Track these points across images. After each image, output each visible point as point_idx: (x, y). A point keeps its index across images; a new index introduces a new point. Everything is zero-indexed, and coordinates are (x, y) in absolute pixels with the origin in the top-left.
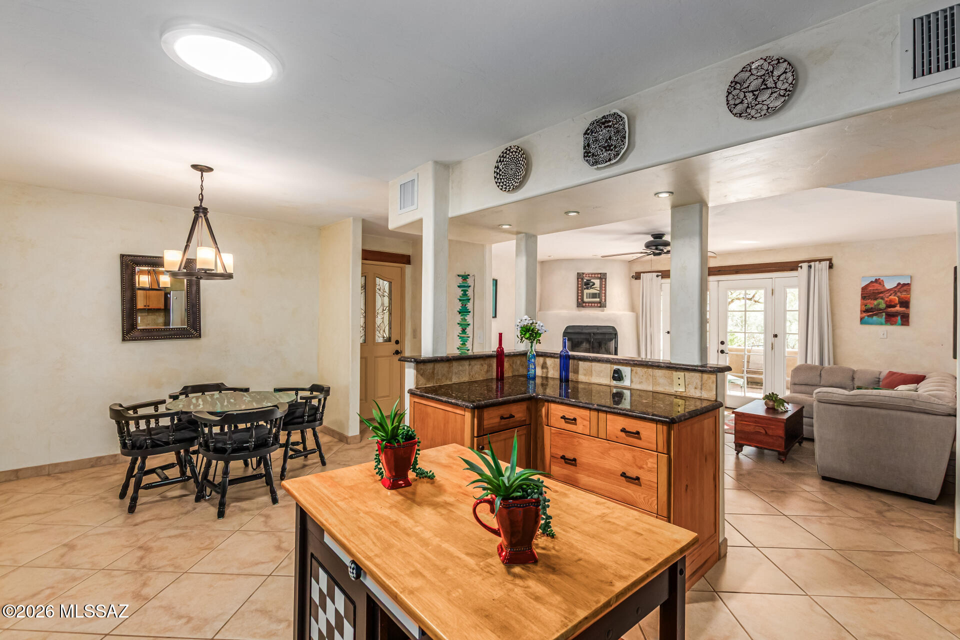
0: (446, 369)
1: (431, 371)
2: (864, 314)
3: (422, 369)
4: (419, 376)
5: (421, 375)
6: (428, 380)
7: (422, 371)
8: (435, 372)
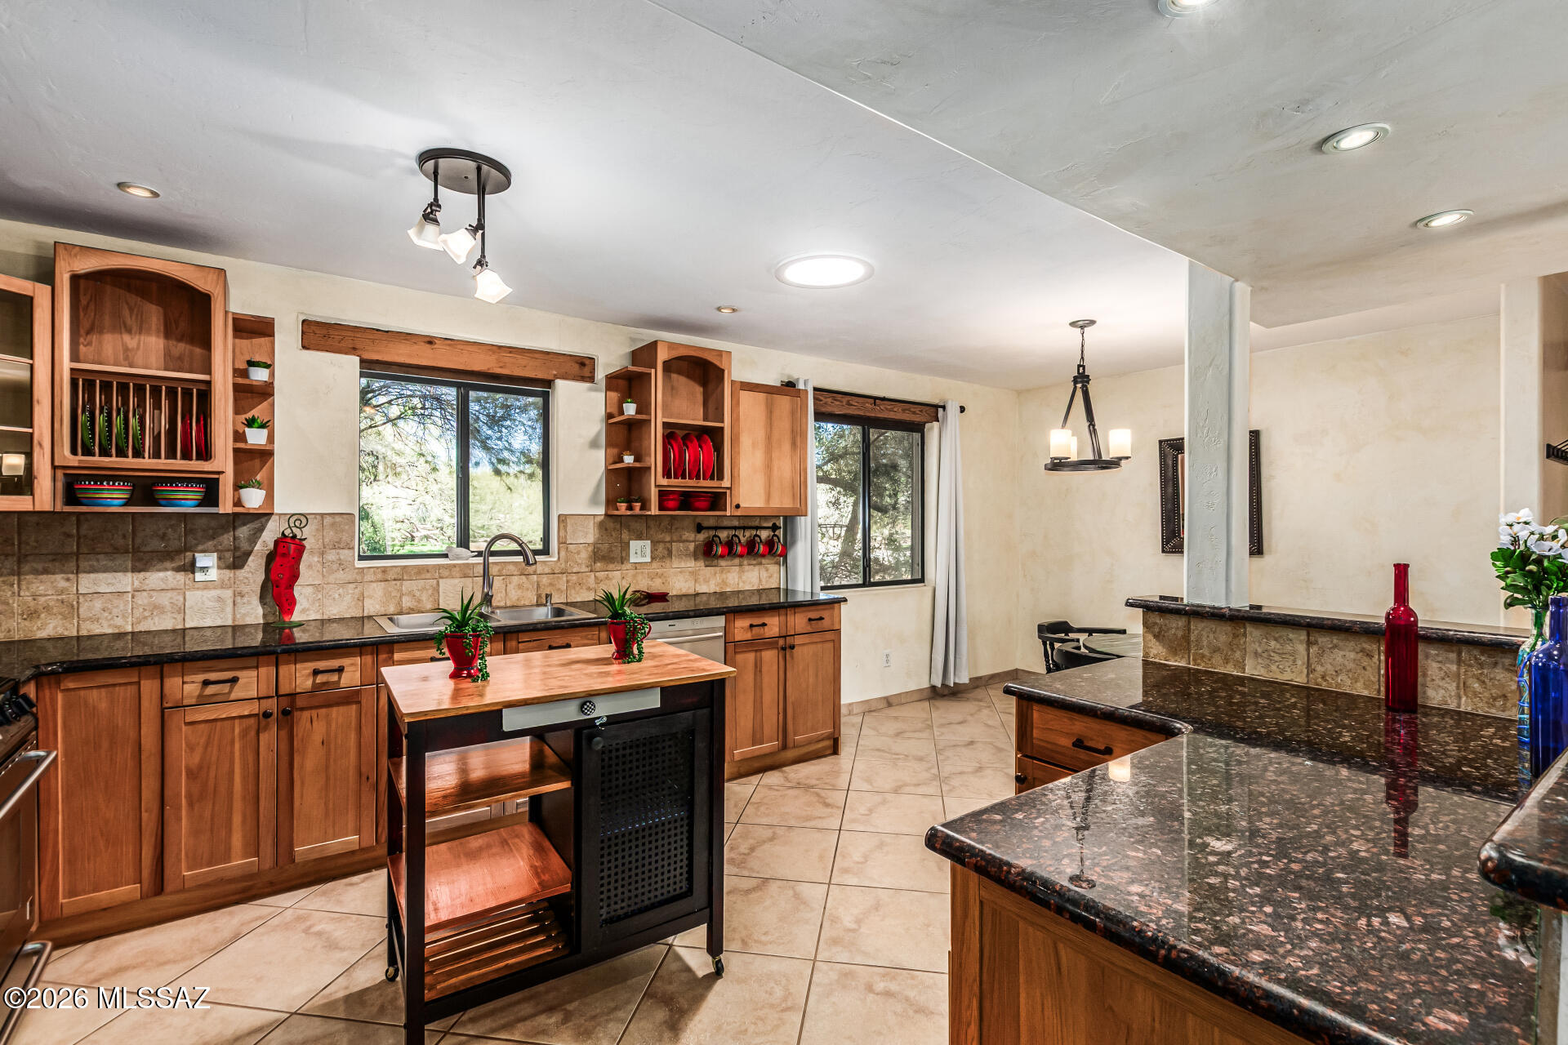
0: (1223, 638)
1: (1180, 633)
3: (1156, 623)
4: (1150, 637)
5: (1155, 636)
6: (1174, 651)
7: (1157, 630)
8: (1193, 638)
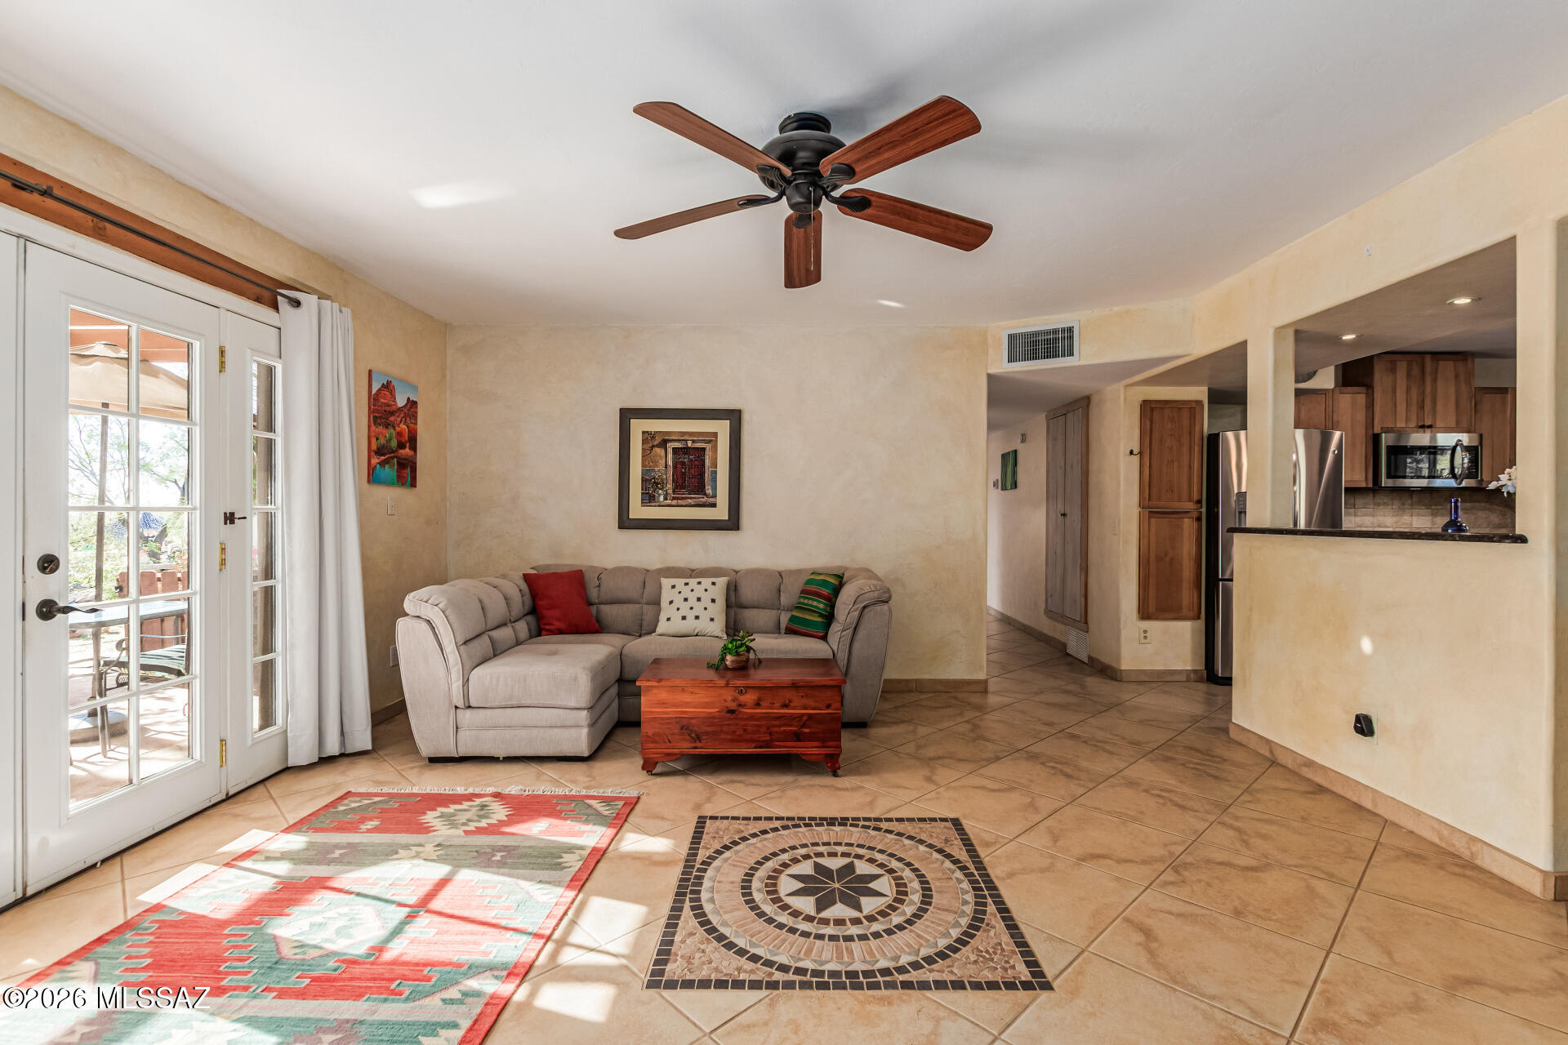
2: (375, 461)
